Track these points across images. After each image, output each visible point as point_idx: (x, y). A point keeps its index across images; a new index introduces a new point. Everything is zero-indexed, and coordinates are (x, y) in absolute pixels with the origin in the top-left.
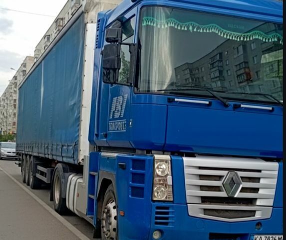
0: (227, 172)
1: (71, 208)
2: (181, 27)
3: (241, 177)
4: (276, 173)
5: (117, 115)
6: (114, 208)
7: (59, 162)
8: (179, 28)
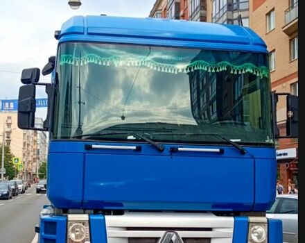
0: (164, 232)
3: (183, 238)
4: (231, 231)
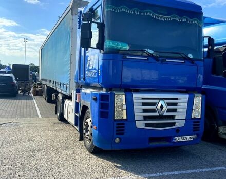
0: (159, 100)
1: (66, 118)
2: (130, 11)
3: (167, 103)
5: (91, 68)
6: (90, 121)
7: (60, 93)
8: (128, 12)
